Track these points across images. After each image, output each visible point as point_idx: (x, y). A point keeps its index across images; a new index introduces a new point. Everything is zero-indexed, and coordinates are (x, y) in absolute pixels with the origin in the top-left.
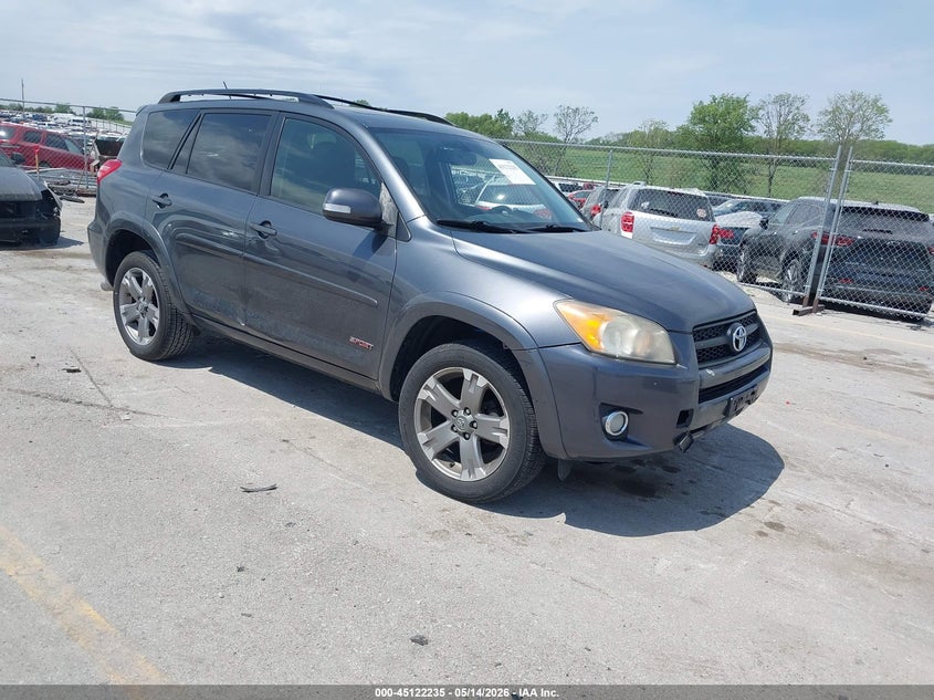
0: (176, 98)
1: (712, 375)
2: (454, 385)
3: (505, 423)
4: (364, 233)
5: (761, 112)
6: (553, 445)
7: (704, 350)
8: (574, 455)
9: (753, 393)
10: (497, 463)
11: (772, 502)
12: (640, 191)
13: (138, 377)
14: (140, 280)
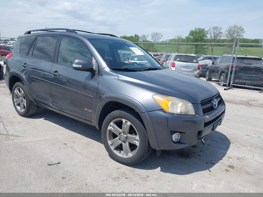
0: (29, 33)
1: (208, 118)
2: (119, 124)
3: (137, 137)
4: (88, 74)
5: (209, 32)
6: (154, 145)
7: (204, 109)
8: (162, 149)
9: (221, 122)
10: (135, 151)
11: (229, 157)
12: (176, 55)
13: (19, 123)
14: (20, 91)
